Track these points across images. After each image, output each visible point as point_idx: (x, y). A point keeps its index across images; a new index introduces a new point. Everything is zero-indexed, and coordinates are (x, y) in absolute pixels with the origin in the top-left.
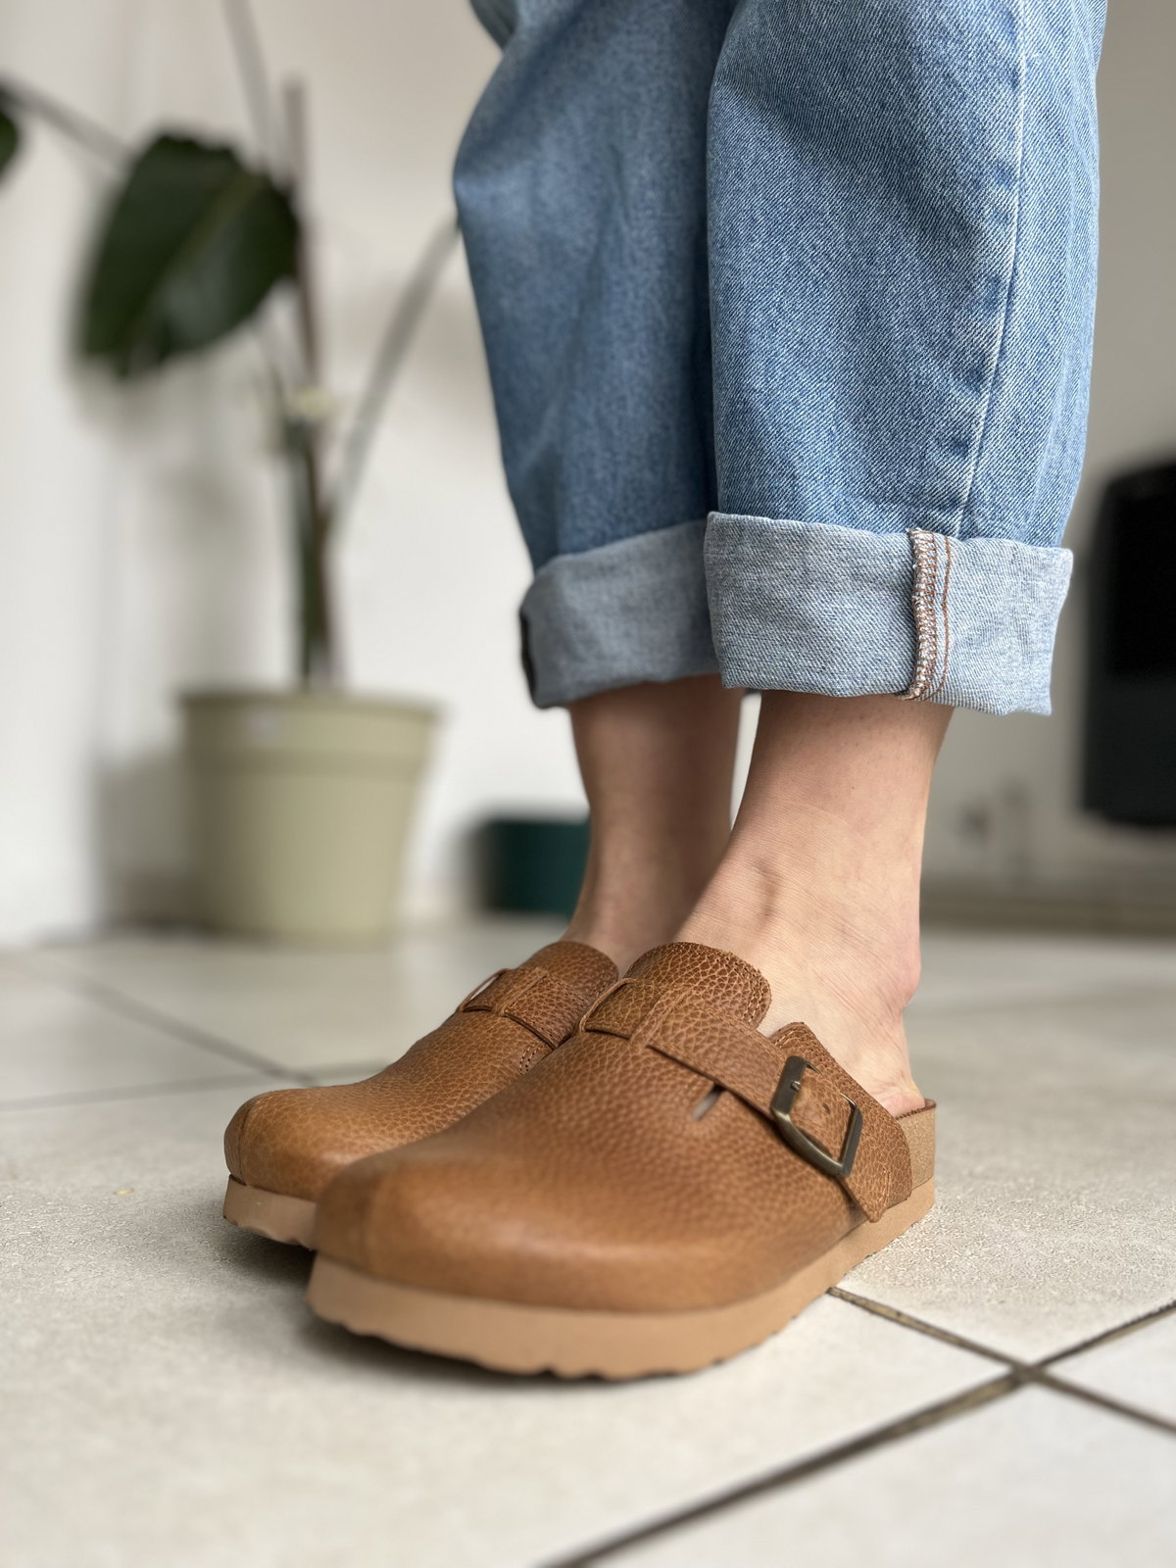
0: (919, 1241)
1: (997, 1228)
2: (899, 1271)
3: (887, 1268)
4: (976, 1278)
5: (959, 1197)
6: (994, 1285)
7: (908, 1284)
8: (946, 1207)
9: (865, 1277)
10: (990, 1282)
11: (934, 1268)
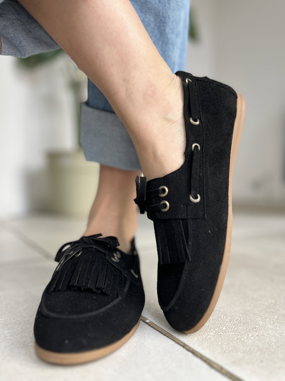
0: (233, 329)
1: (261, 323)
2: (224, 344)
3: (220, 343)
4: (253, 348)
5: (248, 309)
6: (259, 352)
7: (227, 352)
8: (243, 313)
9: (211, 347)
10: (258, 351)
11: (237, 343)
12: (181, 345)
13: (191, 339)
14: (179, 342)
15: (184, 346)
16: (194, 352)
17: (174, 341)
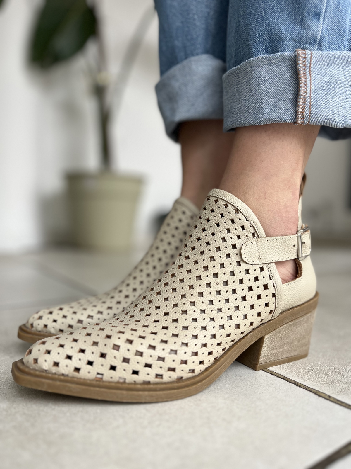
3: (320, 376)
12: (282, 378)
13: (289, 373)
14: (278, 375)
15: (285, 378)
16: (296, 384)
17: (272, 374)
